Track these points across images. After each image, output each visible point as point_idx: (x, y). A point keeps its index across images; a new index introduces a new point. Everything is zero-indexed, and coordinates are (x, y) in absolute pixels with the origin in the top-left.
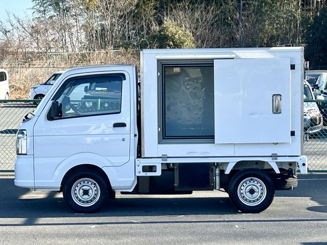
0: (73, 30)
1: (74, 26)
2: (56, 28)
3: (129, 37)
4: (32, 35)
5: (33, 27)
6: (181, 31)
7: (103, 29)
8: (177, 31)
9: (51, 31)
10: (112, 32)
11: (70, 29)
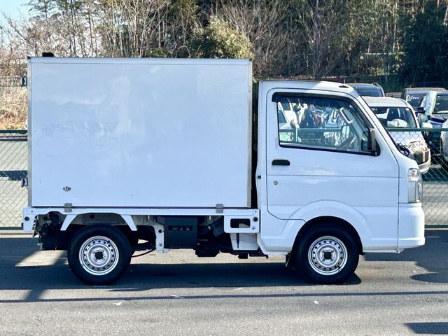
0: (86, 34)
1: (86, 28)
2: (62, 31)
3: (162, 44)
4: (28, 42)
5: (29, 30)
6: (233, 35)
7: (126, 33)
8: (228, 35)
9: (55, 35)
10: (139, 36)
11: (82, 32)
